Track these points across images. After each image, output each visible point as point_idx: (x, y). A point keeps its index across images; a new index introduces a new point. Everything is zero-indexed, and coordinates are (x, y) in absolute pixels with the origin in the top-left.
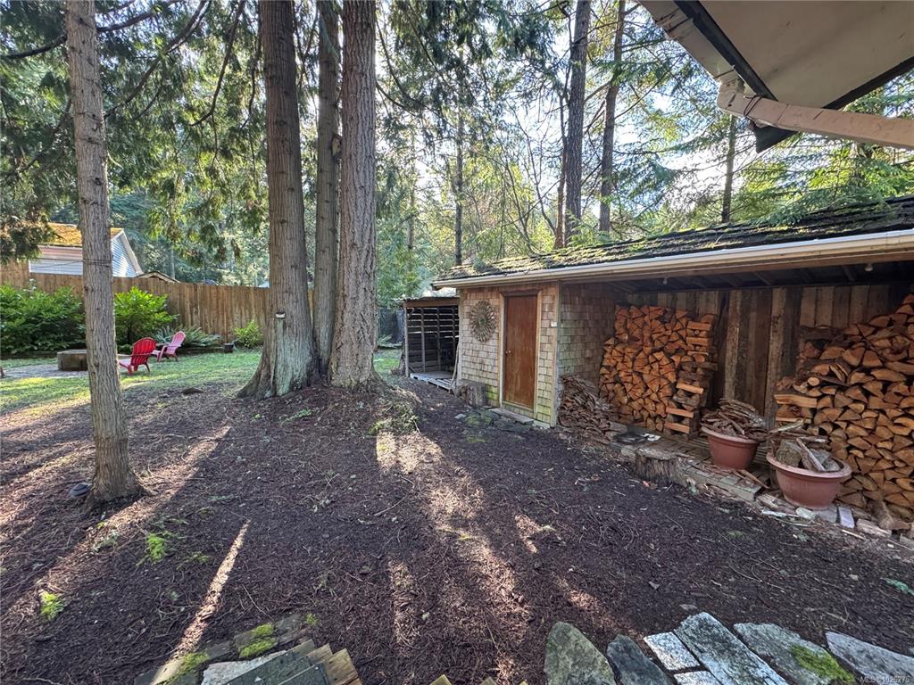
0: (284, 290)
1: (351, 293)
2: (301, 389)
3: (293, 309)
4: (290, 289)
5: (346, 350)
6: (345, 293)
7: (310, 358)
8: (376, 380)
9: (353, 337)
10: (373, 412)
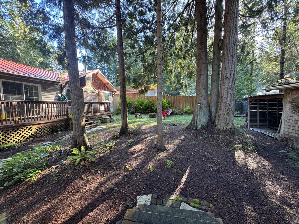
0: (201, 96)
1: (225, 96)
2: (205, 128)
3: (203, 102)
4: (202, 96)
5: (222, 116)
6: (223, 96)
7: (208, 118)
8: (234, 128)
9: (225, 112)
10: (233, 141)
